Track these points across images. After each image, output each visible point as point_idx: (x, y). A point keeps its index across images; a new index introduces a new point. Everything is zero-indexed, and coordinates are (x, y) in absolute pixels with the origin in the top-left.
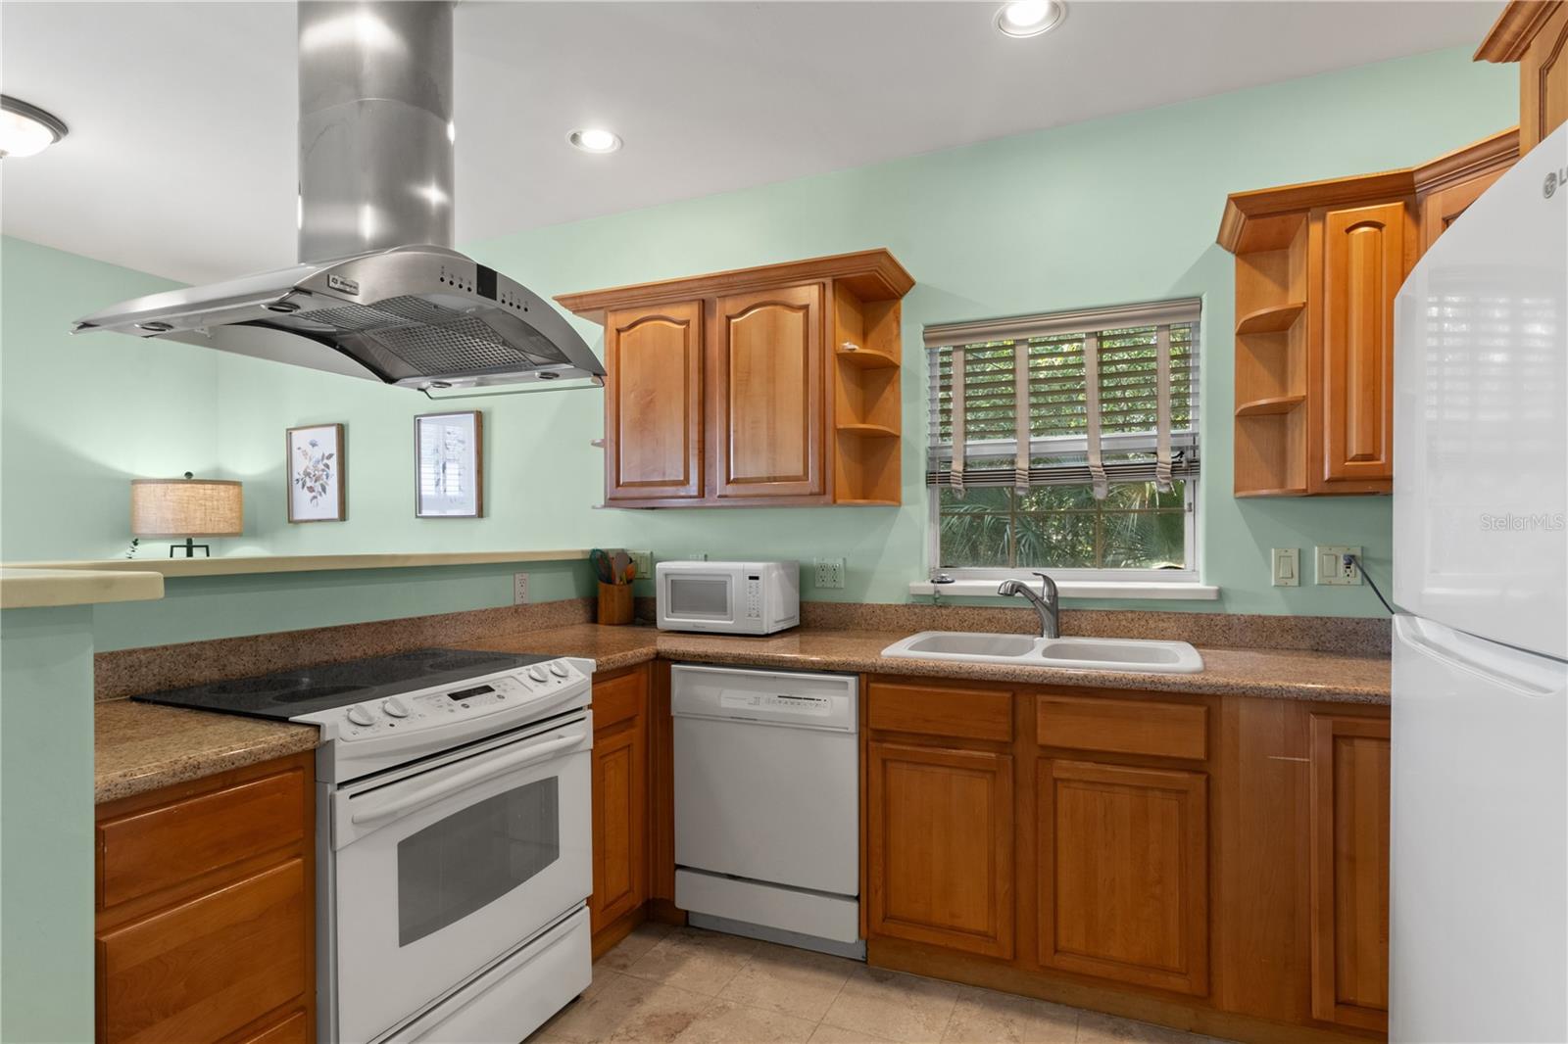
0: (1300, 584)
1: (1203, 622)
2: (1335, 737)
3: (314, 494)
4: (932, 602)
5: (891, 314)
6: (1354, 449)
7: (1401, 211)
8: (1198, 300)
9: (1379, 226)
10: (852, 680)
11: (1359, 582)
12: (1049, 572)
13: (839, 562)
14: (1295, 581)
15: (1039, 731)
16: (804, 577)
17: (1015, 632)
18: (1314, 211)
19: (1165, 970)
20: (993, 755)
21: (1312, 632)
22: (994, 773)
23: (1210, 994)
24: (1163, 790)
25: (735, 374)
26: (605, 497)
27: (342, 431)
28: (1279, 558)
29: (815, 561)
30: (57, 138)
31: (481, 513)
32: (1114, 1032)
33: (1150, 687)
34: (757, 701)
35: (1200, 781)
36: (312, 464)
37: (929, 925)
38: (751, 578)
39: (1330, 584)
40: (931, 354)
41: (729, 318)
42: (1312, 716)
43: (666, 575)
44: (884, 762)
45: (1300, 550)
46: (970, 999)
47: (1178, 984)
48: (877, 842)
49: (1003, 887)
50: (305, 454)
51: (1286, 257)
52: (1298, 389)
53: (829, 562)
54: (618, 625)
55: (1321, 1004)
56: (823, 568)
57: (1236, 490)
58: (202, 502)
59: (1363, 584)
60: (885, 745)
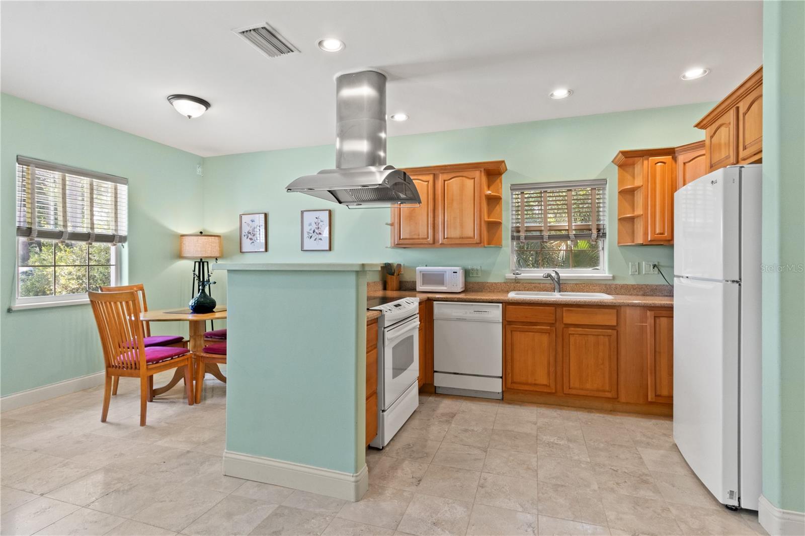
0: (639, 274)
1: (607, 287)
2: (655, 317)
3: (252, 241)
4: (514, 281)
5: (498, 180)
6: (658, 231)
7: (671, 159)
8: (605, 180)
9: (664, 163)
10: (501, 305)
11: (657, 273)
12: (556, 269)
13: (479, 268)
14: (637, 273)
15: (564, 319)
16: (467, 273)
17: (544, 291)
18: (646, 157)
19: (604, 391)
20: (549, 327)
21: (643, 290)
22: (549, 333)
23: (618, 398)
24: (603, 335)
25: (447, 200)
26: (395, 243)
27: (266, 215)
28: (632, 266)
29: (470, 267)
30: (207, 109)
31: (330, 249)
32: (588, 412)
33: (600, 304)
34: (466, 313)
35: (615, 332)
36: (252, 228)
37: (527, 384)
38: (454, 272)
39: (648, 274)
40: (512, 194)
41: (445, 181)
42: (648, 311)
43: (420, 272)
44: (511, 331)
45: (639, 263)
46: (541, 407)
47: (609, 395)
48: (509, 358)
49: (552, 369)
50: (248, 225)
51: (634, 168)
52: (639, 211)
53: (475, 267)
54: (396, 290)
55: (651, 397)
56: (473, 269)
57: (619, 243)
58: (210, 244)
59: (658, 273)
60: (512, 326)
